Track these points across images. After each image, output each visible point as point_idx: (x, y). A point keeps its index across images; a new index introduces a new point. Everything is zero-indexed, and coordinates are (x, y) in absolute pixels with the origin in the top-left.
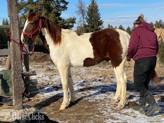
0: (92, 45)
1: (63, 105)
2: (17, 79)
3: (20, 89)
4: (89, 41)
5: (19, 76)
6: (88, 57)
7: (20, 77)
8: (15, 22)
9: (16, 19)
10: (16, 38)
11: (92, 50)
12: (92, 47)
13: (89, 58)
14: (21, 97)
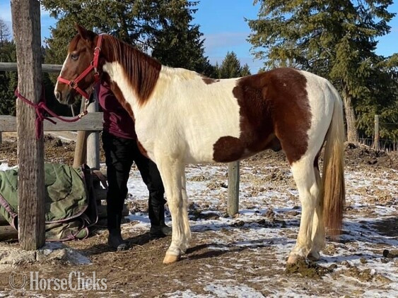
0: (240, 103)
1: (172, 251)
2: (27, 181)
3: (32, 205)
4: (231, 95)
5: (32, 174)
6: (226, 135)
7: (34, 178)
8: (25, 53)
9: (28, 48)
10: (27, 89)
11: (238, 117)
12: (238, 108)
13: (229, 138)
14: (33, 223)
